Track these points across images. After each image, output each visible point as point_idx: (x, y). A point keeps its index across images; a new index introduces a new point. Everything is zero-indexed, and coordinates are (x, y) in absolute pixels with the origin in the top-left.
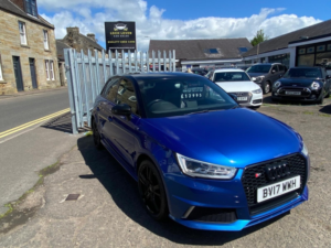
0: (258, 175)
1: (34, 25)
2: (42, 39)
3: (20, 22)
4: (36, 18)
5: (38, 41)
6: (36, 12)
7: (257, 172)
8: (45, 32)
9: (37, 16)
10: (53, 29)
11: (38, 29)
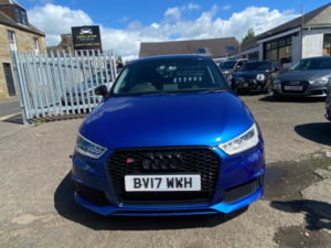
0: (130, 160)
1: (24, 33)
2: (33, 46)
3: (9, 31)
4: (26, 27)
5: (28, 48)
6: (26, 20)
7: (130, 157)
8: (35, 39)
9: (27, 24)
10: (44, 36)
11: (28, 37)
